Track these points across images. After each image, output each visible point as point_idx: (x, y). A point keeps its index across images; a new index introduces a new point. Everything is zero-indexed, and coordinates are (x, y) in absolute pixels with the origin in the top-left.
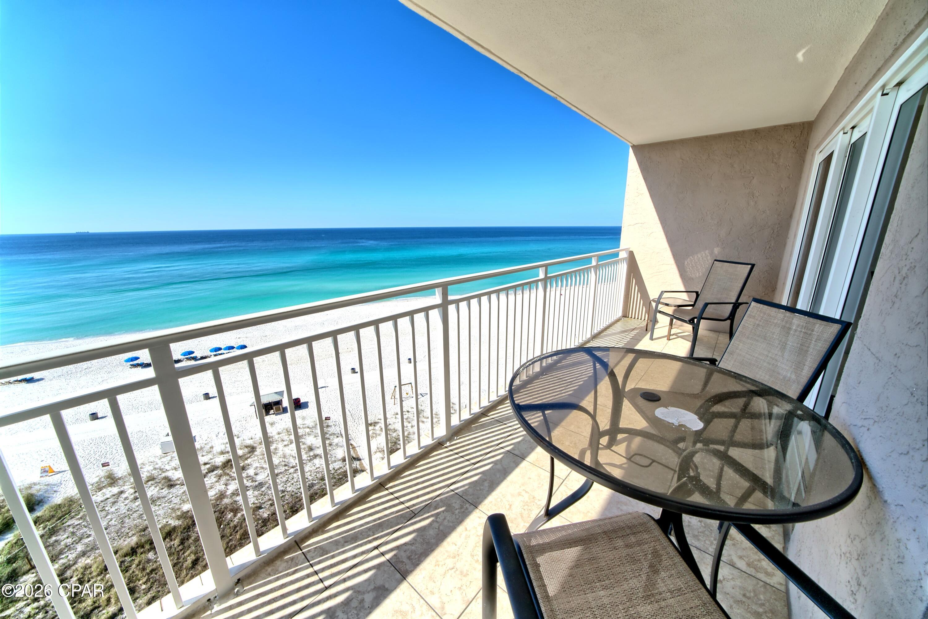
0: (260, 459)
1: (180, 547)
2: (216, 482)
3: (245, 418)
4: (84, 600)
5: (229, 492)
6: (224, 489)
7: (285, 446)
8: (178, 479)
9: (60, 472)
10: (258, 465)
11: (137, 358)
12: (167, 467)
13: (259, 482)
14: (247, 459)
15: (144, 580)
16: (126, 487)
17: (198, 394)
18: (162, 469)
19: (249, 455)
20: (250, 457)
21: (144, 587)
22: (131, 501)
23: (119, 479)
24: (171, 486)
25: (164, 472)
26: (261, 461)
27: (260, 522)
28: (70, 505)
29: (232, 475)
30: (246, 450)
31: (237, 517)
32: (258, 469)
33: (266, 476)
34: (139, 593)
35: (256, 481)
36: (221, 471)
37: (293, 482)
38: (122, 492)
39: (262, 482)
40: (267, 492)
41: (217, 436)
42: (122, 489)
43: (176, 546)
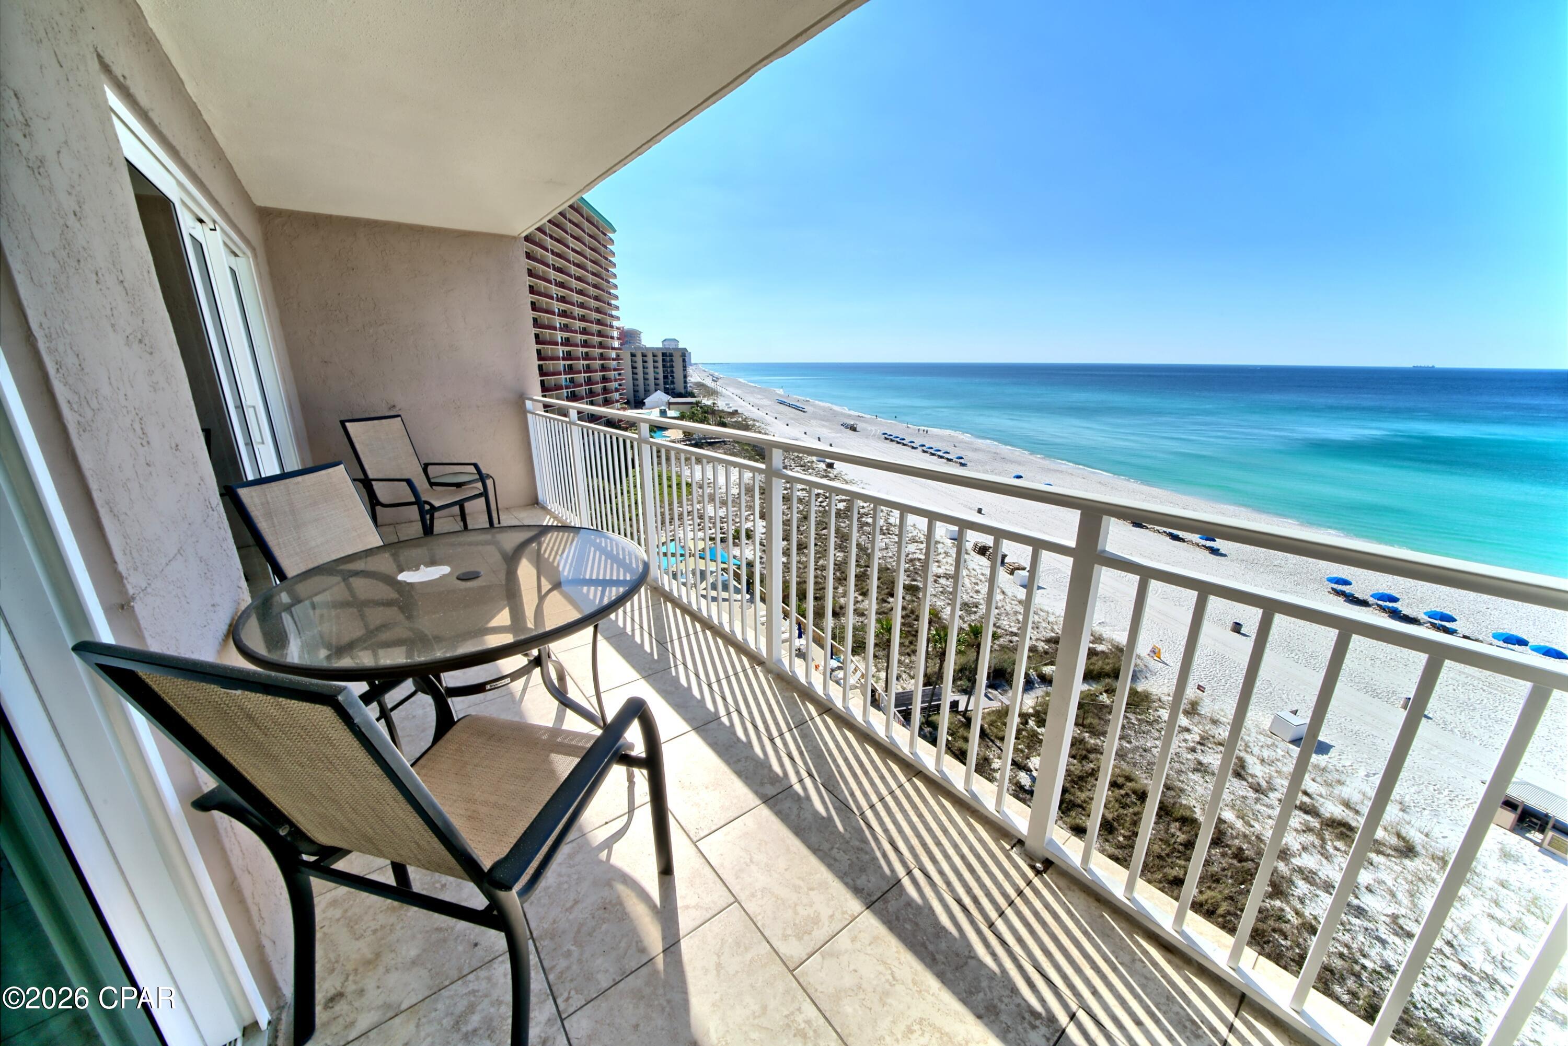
0: (1405, 879)
1: (1181, 848)
2: (1296, 830)
3: (1453, 794)
4: (1082, 791)
5: (1296, 861)
6: (1295, 850)
7: (1491, 917)
8: (1253, 776)
9: (1164, 663)
10: (1390, 883)
11: (1346, 583)
12: (1256, 750)
13: (1362, 905)
14: (1379, 852)
15: (1127, 834)
16: (1196, 729)
17: (1400, 690)
18: (1249, 747)
19: (1389, 851)
20: (1388, 855)
21: (1121, 839)
22: (1187, 748)
23: (1199, 715)
24: (1238, 775)
25: (1246, 751)
26: (1403, 882)
27: (1297, 951)
28: (1142, 700)
29: (1328, 847)
30: (1394, 841)
31: (1272, 903)
32: (1383, 887)
33: (1385, 912)
34: (1114, 838)
35: (1357, 897)
36: (1317, 825)
37: (1431, 983)
38: (1188, 730)
39: (1366, 912)
40: (1355, 931)
41: (1367, 776)
42: (1191, 727)
43: (1178, 840)
